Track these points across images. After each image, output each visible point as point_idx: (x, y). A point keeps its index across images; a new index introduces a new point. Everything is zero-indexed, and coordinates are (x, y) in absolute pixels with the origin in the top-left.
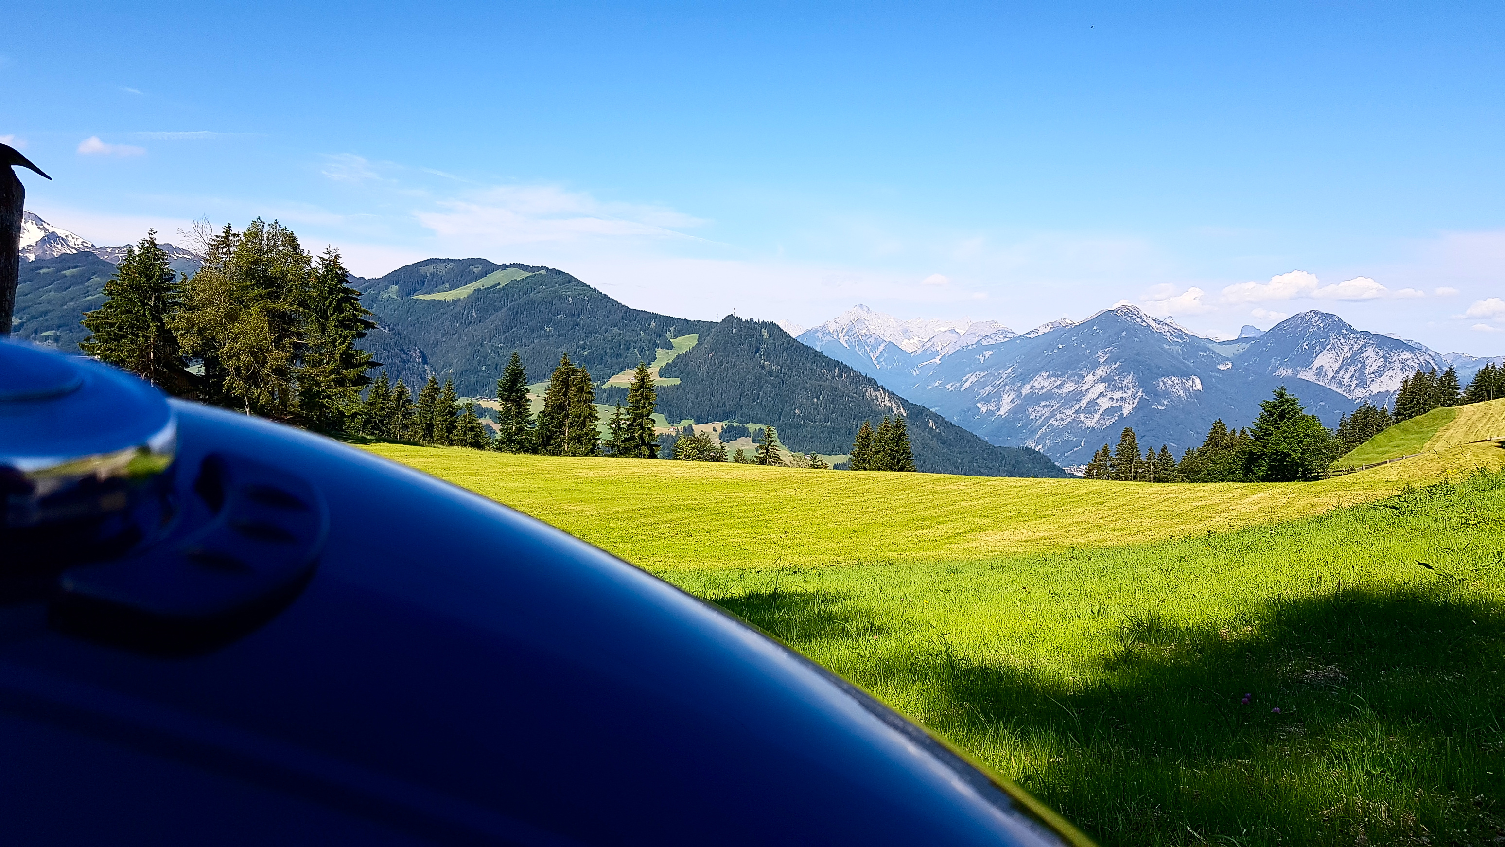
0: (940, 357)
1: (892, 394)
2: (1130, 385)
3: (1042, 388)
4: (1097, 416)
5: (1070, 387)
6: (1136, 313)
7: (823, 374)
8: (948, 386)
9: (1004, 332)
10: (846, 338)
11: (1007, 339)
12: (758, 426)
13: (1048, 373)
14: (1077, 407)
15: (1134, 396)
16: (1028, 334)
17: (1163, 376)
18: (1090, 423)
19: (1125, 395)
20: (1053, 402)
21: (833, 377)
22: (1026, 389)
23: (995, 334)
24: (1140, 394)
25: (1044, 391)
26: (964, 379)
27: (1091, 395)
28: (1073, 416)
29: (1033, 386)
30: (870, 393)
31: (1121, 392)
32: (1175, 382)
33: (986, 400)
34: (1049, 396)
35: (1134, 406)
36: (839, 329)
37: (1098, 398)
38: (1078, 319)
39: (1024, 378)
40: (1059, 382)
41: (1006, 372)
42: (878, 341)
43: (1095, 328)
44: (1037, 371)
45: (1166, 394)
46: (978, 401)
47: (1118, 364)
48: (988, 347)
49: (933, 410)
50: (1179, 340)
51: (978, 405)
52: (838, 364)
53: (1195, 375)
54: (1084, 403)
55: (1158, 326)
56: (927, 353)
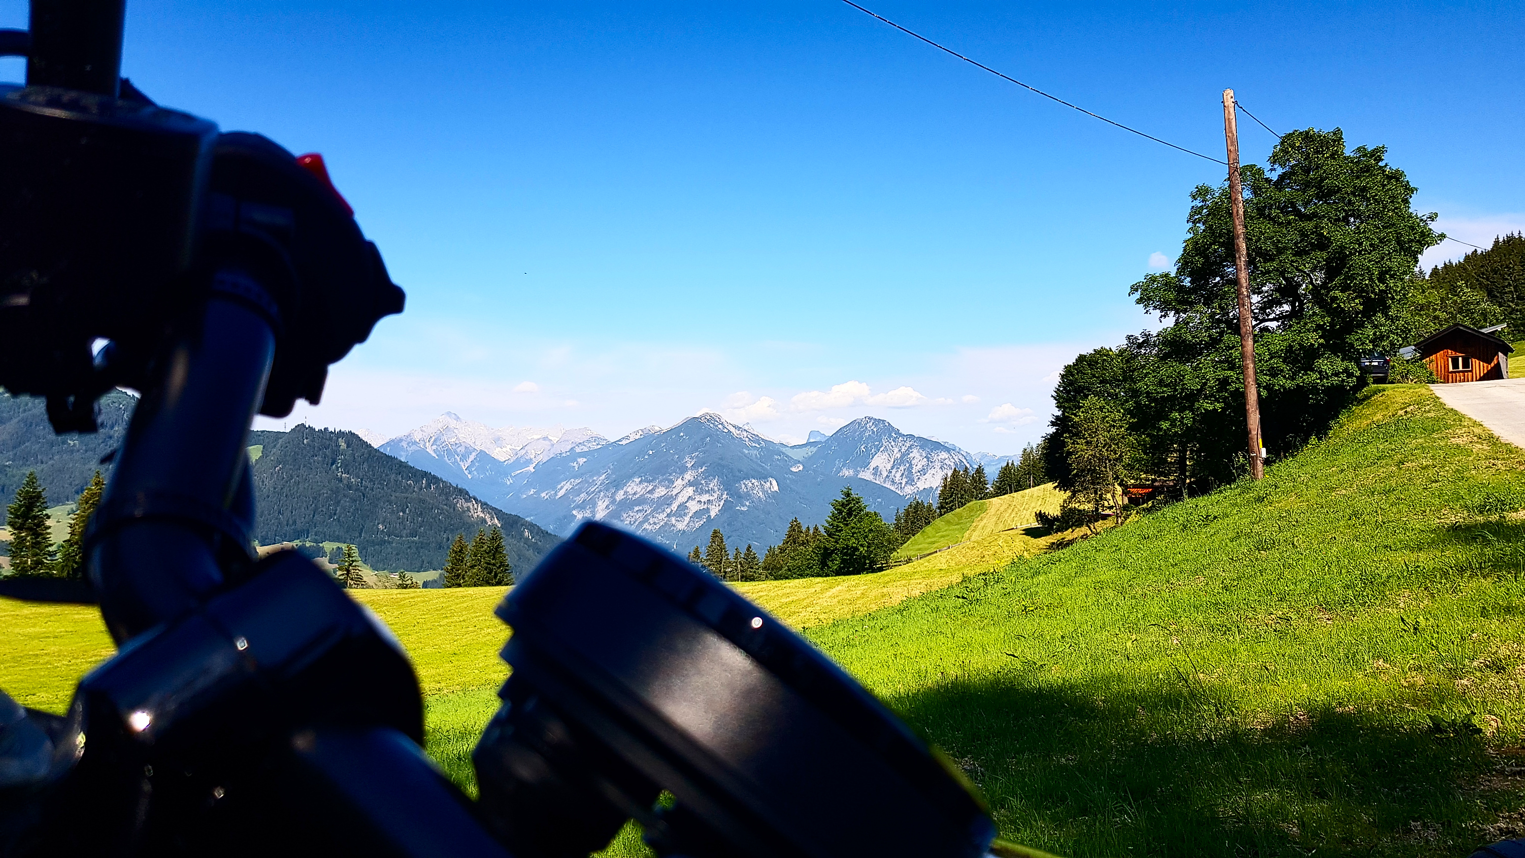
0: (534, 465)
1: (485, 506)
2: (716, 488)
3: (635, 494)
4: (687, 519)
5: (661, 492)
6: (718, 420)
7: (410, 485)
8: (543, 495)
9: (597, 439)
10: (434, 447)
11: (599, 446)
12: (335, 545)
13: (640, 479)
14: (668, 511)
15: (719, 498)
16: (620, 440)
17: (744, 479)
18: (681, 526)
19: (711, 498)
20: (646, 507)
21: (421, 489)
22: (620, 496)
23: (588, 441)
24: (725, 496)
25: (638, 496)
26: (559, 487)
27: (681, 499)
28: (666, 519)
29: (626, 492)
30: (461, 504)
31: (707, 495)
32: (755, 484)
33: (581, 507)
34: (641, 501)
35: (720, 508)
36: (426, 439)
37: (687, 501)
38: (666, 426)
39: (617, 484)
40: (650, 488)
41: (601, 478)
42: (468, 451)
43: (682, 434)
44: (630, 477)
45: (748, 496)
46: (574, 508)
47: (704, 468)
48: (582, 455)
49: (528, 519)
50: (757, 445)
51: (574, 512)
52: (425, 474)
53: (772, 477)
54: (674, 507)
55: (738, 432)
56: (520, 462)
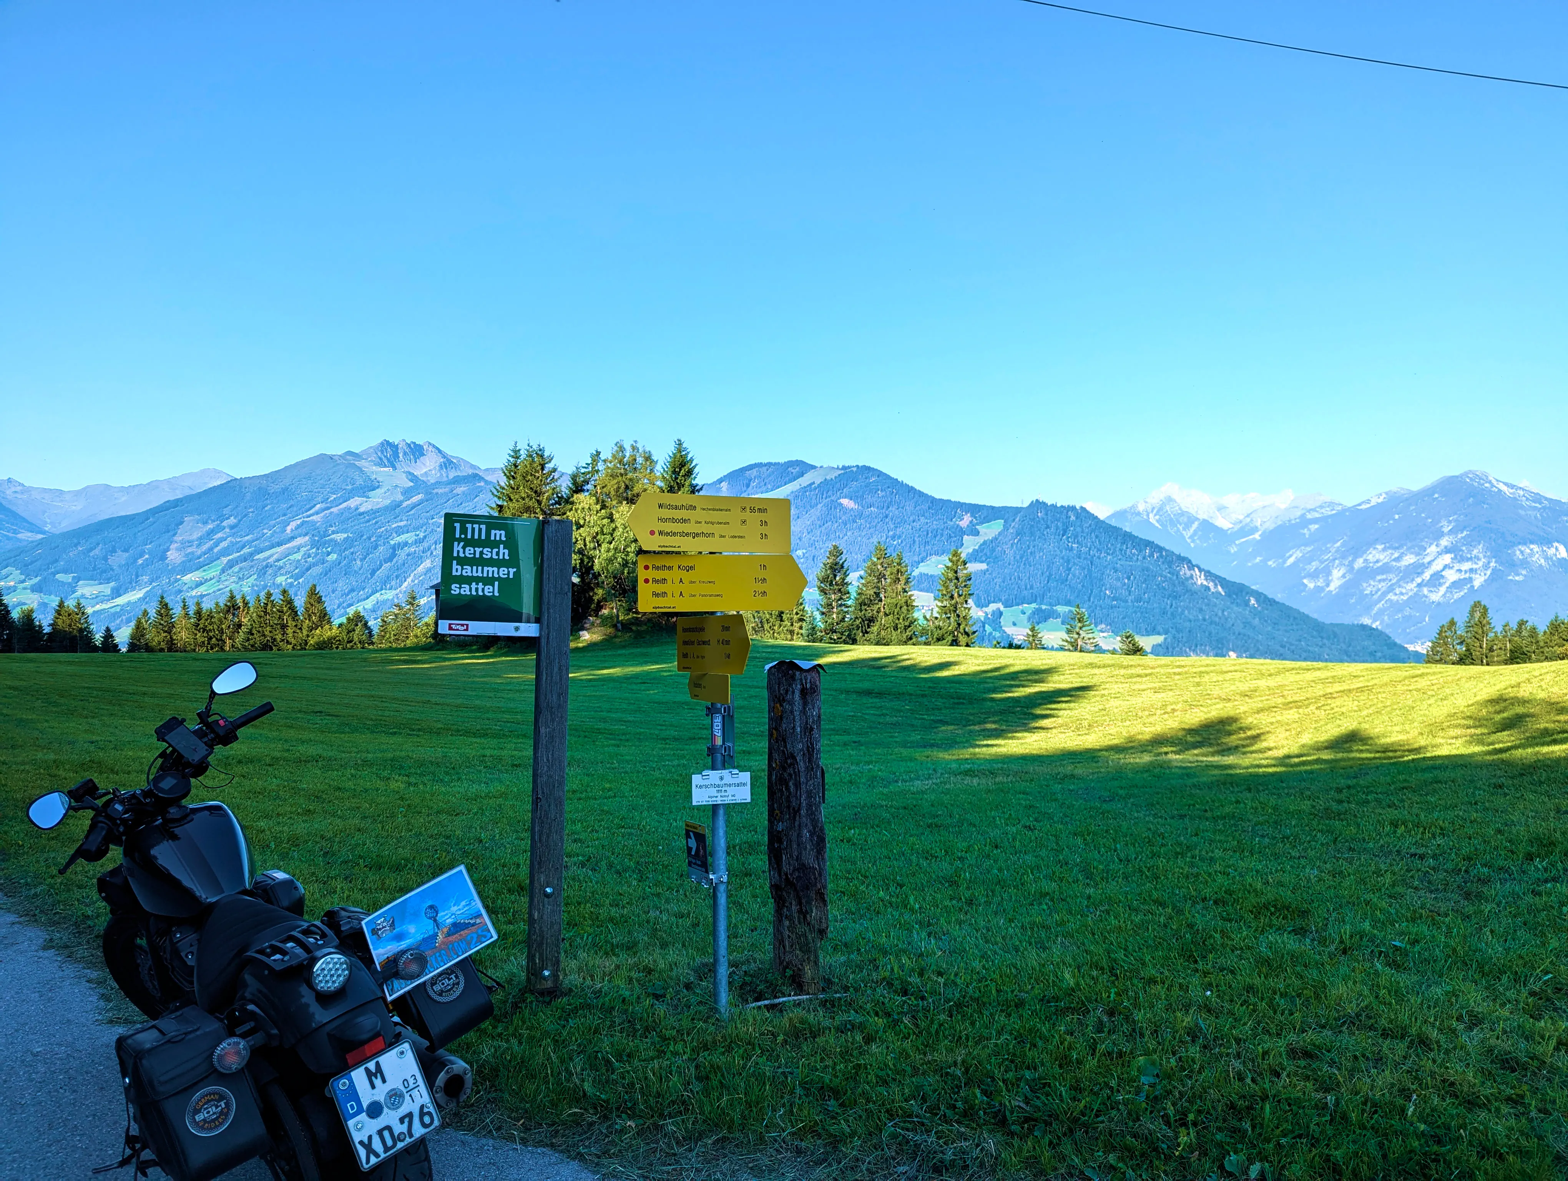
0: (1260, 533)
1: (1209, 575)
2: (1481, 555)
3: (1377, 561)
4: (1443, 589)
5: (1409, 559)
6: (1485, 478)
7: (1134, 555)
8: (1270, 563)
9: (1331, 504)
10: (1157, 517)
11: (1334, 512)
12: (1066, 609)
13: (1383, 546)
14: (1419, 580)
15: (1486, 566)
16: (1359, 505)
17: (1520, 543)
18: (1436, 597)
19: (1475, 566)
20: (1391, 576)
21: (1144, 558)
22: (1359, 563)
23: (1321, 507)
24: (1493, 564)
25: (1380, 564)
26: (1287, 555)
27: (1437, 566)
28: (1415, 590)
29: (1366, 560)
30: (1184, 571)
31: (1470, 563)
32: (1535, 550)
33: (1314, 576)
34: (1386, 569)
35: (1486, 577)
36: (1149, 510)
37: (1443, 570)
38: (1416, 486)
39: (1357, 551)
40: (1396, 555)
41: (1336, 545)
42: (1191, 519)
43: (1436, 496)
44: (1371, 544)
45: (1525, 563)
46: (1305, 578)
47: (1465, 533)
48: (1315, 521)
49: (1253, 587)
50: (1537, 505)
51: (1305, 581)
52: (1149, 544)
53: (1558, 542)
54: (1427, 575)
55: (1511, 491)
56: (1246, 530)
